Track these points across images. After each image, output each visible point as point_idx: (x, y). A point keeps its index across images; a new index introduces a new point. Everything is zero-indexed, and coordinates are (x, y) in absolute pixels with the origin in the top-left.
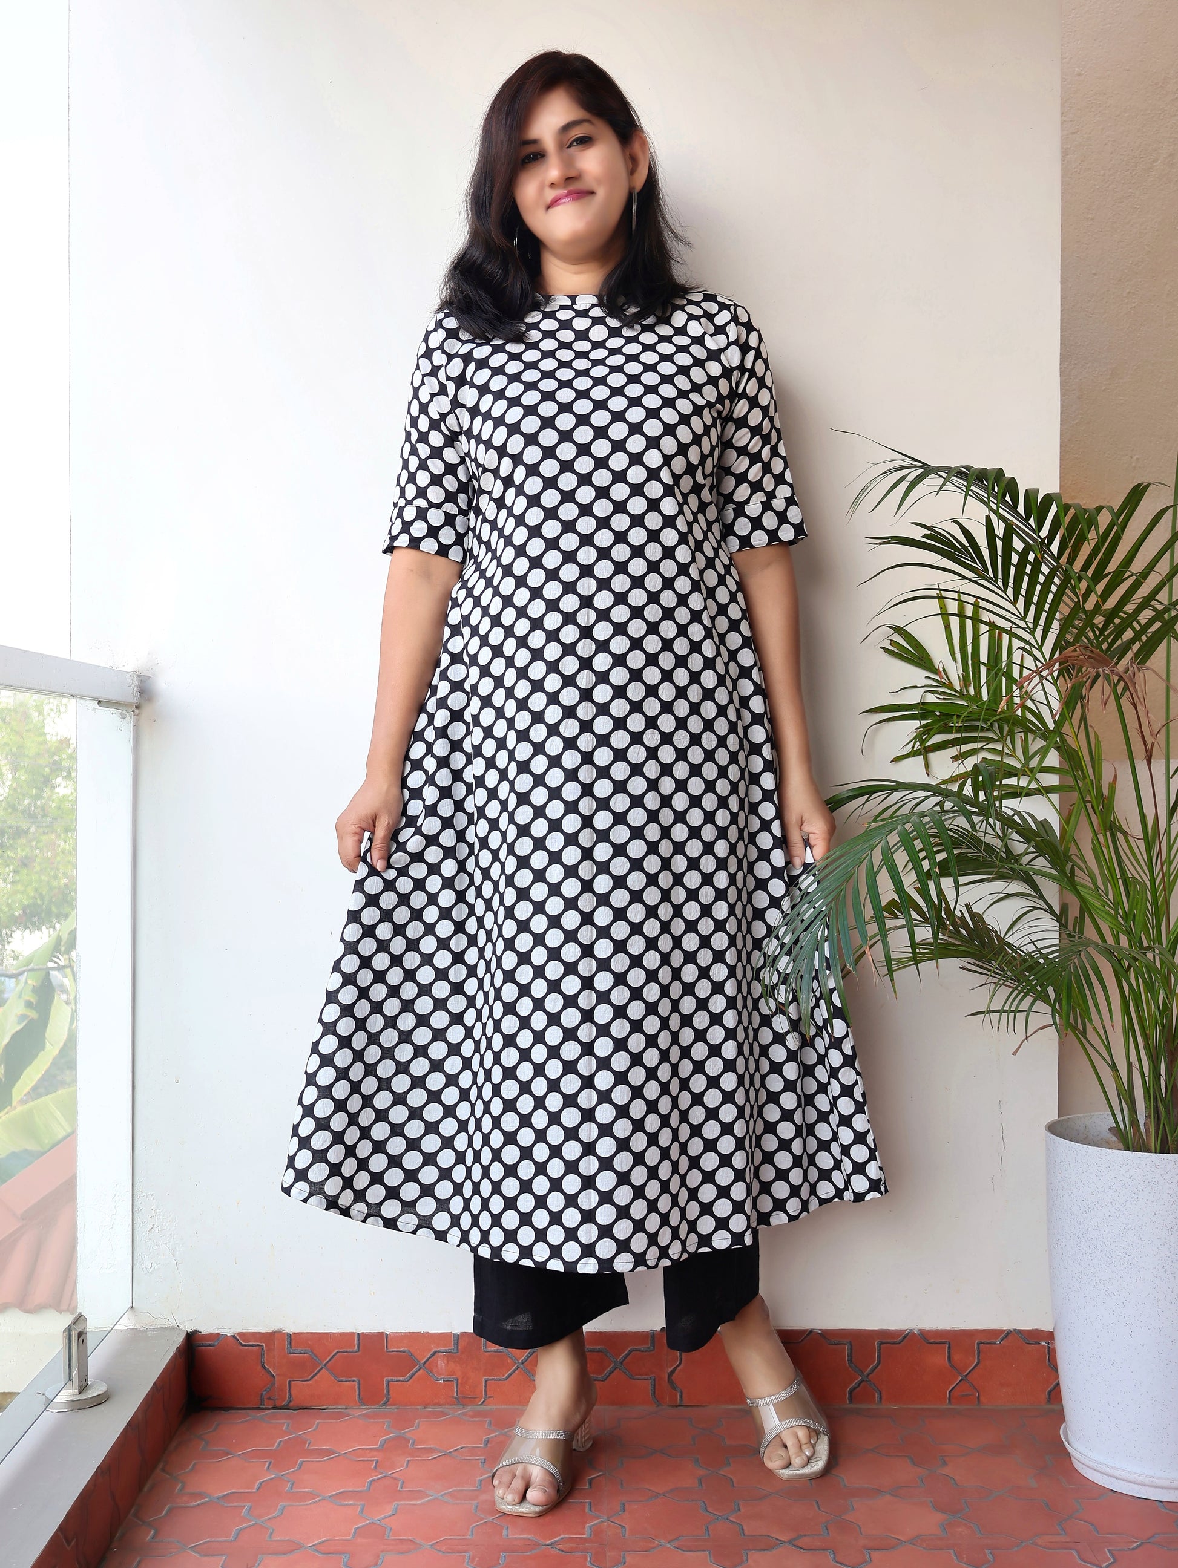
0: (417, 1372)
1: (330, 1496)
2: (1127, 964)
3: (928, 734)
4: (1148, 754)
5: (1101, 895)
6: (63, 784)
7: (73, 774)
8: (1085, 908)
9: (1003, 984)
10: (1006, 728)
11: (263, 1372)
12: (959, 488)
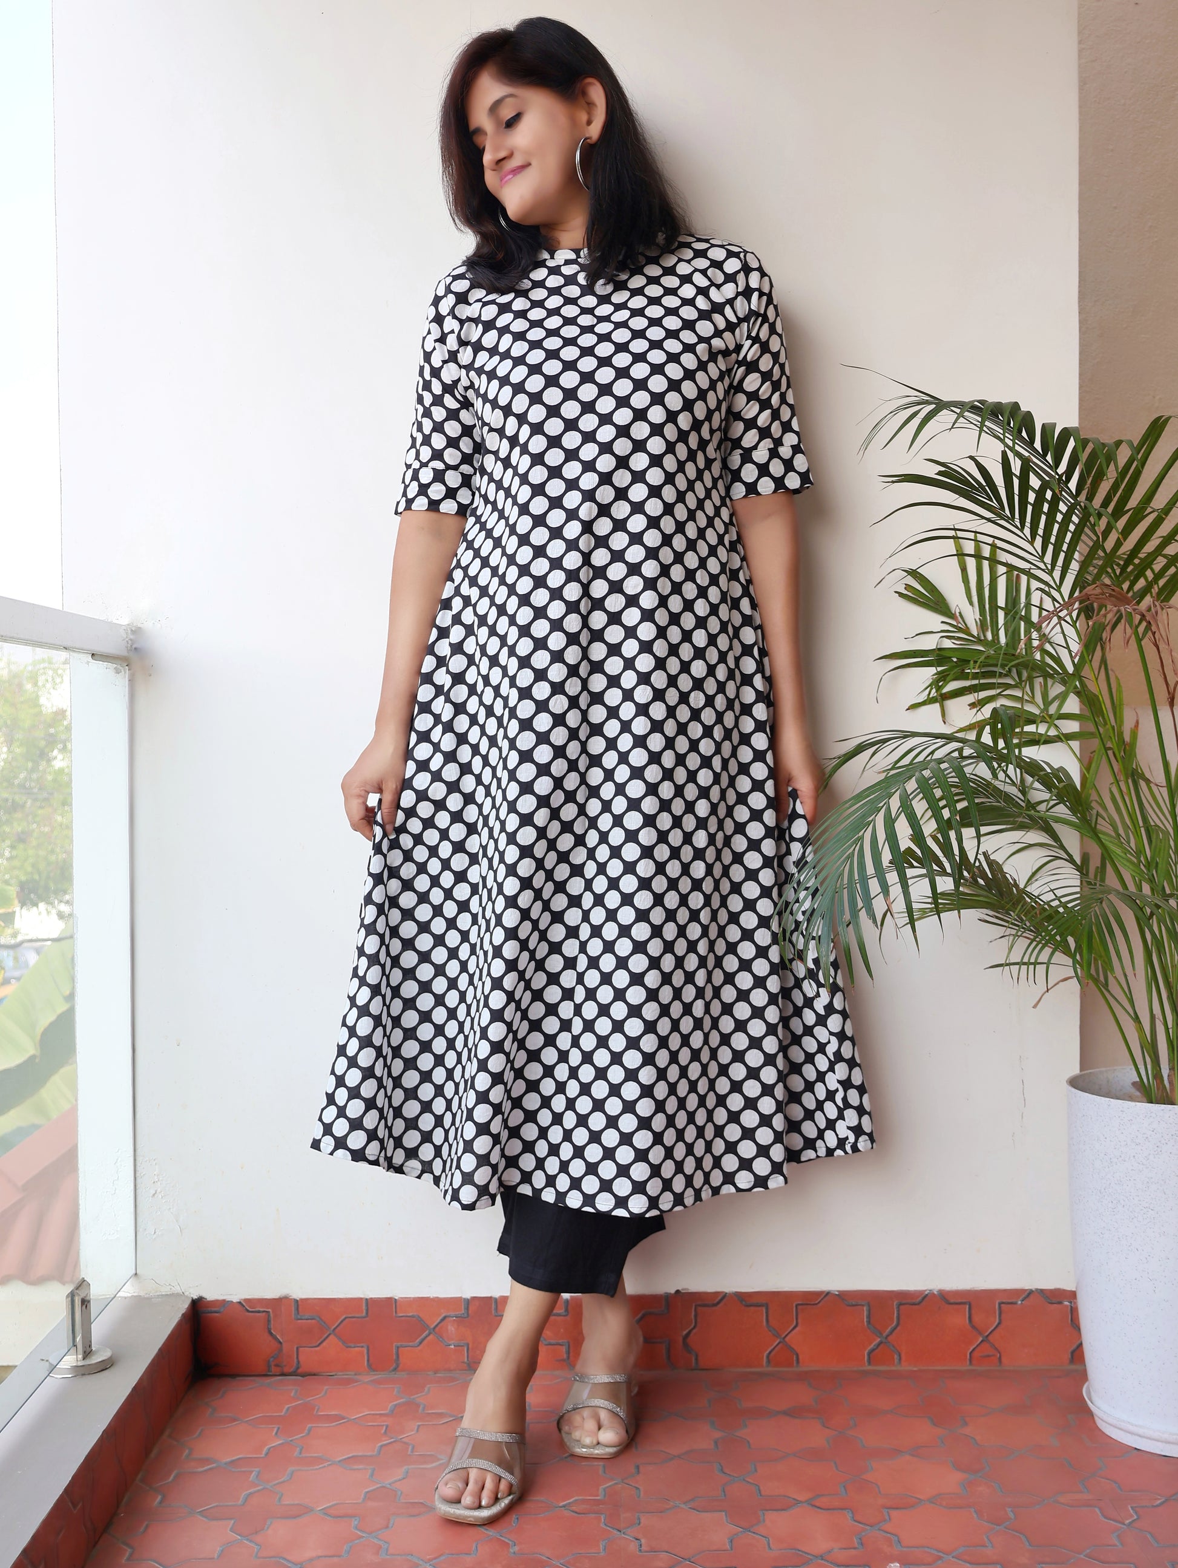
0: (426, 1337)
1: (340, 1461)
2: (1148, 911)
3: (944, 680)
4: (1171, 696)
5: (1122, 843)
6: (60, 757)
7: (69, 745)
8: (1107, 856)
9: (1021, 936)
10: (1025, 674)
11: (270, 1338)
12: (975, 425)
